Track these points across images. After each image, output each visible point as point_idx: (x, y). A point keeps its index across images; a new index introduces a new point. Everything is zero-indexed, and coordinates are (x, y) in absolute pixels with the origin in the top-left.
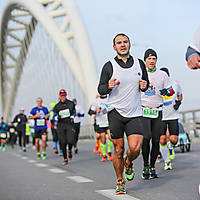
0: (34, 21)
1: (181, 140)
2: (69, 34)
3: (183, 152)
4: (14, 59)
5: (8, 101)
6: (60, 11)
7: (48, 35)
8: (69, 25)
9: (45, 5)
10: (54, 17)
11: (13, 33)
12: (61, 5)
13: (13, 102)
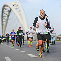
0: (11, 9)
1: (52, 41)
2: (20, 13)
3: (53, 44)
4: (5, 20)
5: (4, 31)
6: (18, 7)
7: (14, 13)
8: (20, 11)
9: (14, 5)
10: (16, 8)
11: (5, 13)
12: (18, 5)
13: (5, 31)
